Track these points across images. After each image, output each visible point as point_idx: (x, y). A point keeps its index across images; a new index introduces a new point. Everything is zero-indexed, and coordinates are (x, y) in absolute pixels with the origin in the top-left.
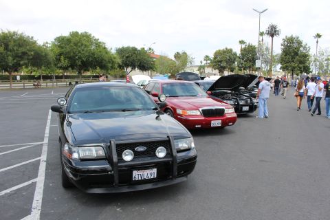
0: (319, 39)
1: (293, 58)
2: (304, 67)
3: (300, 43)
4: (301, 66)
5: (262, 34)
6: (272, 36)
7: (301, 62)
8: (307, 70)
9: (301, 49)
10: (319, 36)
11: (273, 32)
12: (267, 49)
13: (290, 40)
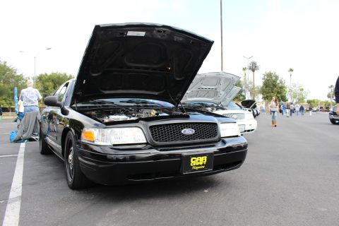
0: (292, 73)
1: (272, 89)
2: (282, 97)
3: (277, 77)
4: (279, 95)
5: (244, 69)
6: (253, 71)
7: (278, 93)
8: (284, 99)
9: (278, 82)
10: (291, 70)
11: (254, 68)
12: (250, 83)
13: (270, 75)
